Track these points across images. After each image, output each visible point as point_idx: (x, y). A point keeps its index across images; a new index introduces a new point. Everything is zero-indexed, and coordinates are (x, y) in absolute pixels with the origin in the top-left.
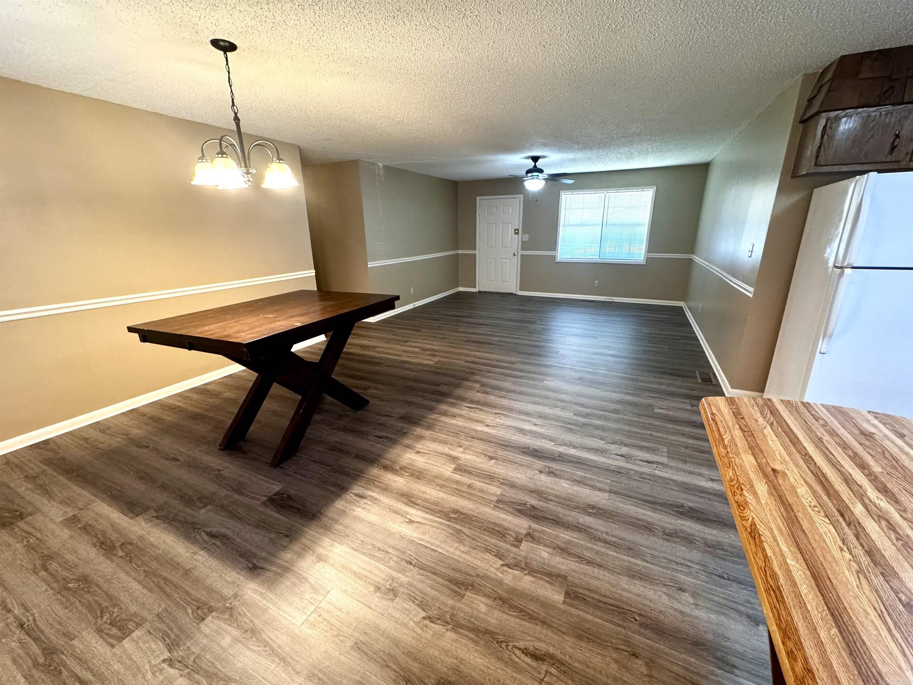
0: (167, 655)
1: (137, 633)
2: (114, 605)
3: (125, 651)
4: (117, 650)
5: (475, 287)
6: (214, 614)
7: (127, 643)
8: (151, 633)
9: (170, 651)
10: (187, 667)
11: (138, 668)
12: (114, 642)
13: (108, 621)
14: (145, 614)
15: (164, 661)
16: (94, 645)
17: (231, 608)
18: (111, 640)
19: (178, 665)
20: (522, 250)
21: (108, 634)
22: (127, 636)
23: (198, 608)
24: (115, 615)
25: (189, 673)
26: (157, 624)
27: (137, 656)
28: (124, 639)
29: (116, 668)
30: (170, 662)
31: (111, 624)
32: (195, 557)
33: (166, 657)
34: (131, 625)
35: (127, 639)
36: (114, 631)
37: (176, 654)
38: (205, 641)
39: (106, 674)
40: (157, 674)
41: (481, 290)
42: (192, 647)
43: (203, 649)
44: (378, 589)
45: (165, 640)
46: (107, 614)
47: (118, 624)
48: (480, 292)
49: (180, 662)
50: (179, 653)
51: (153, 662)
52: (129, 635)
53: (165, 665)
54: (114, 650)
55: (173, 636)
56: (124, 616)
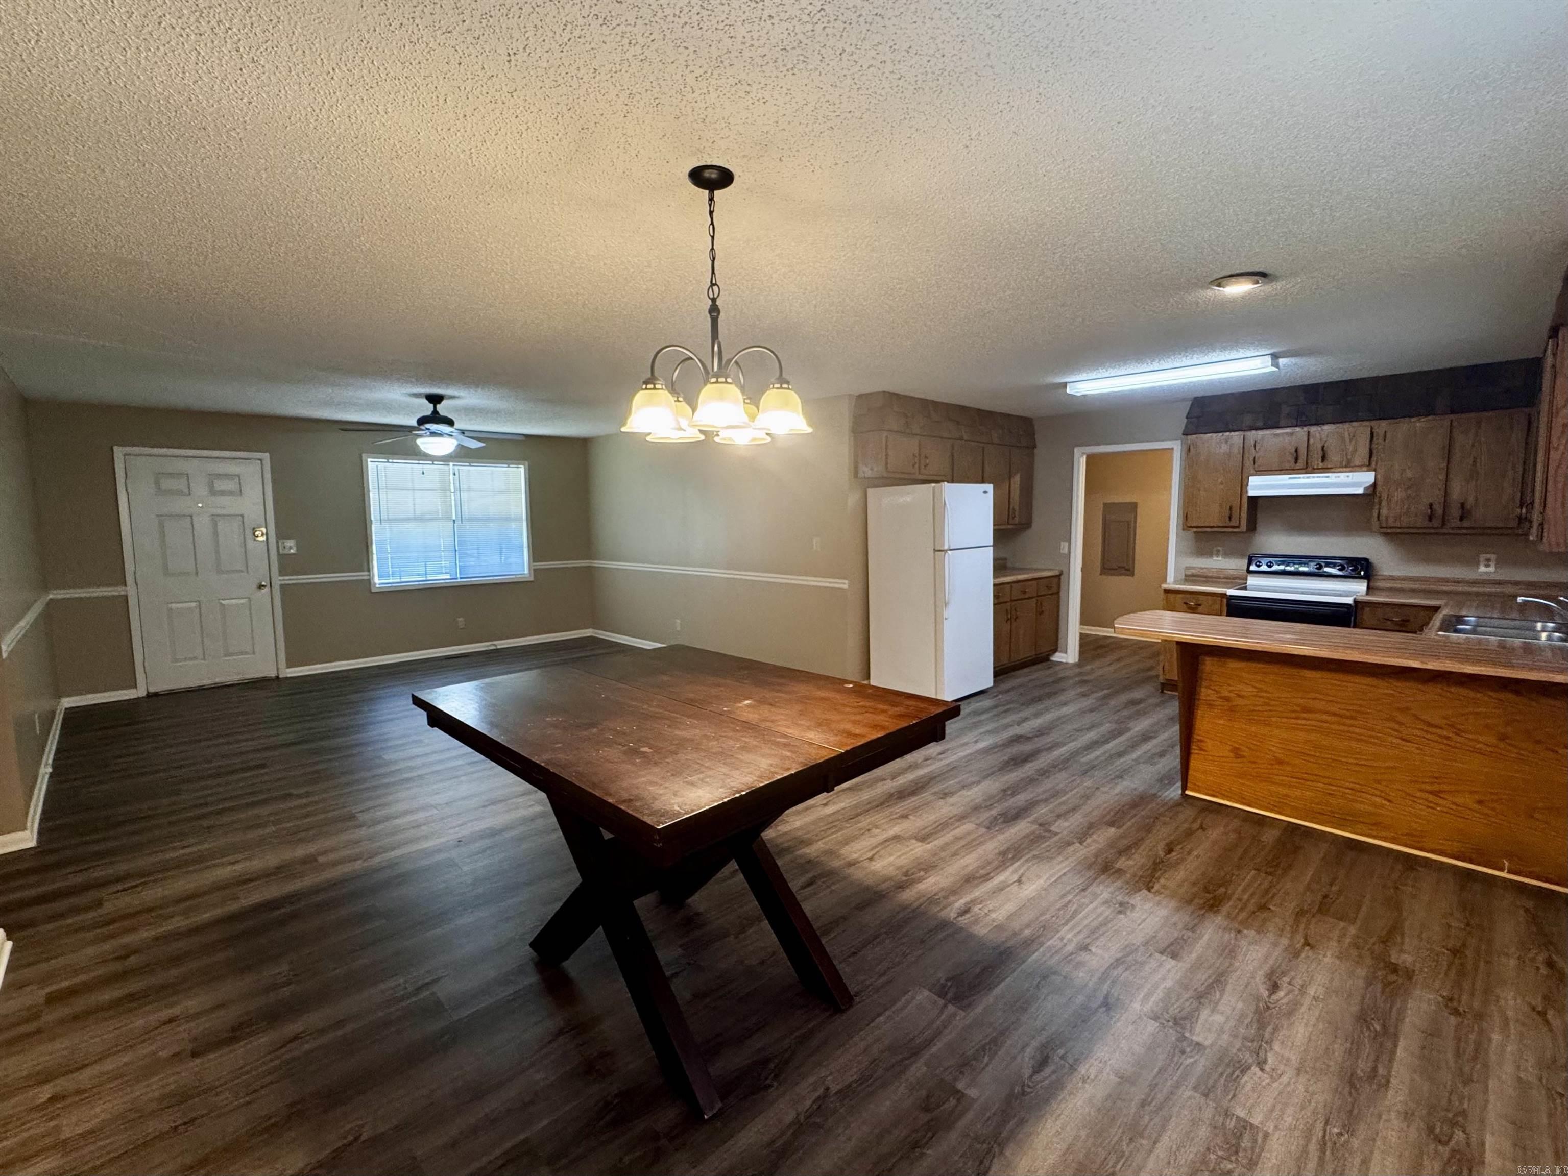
0: (1254, 1069)
1: (1240, 1112)
2: (1204, 1162)
3: (1267, 1118)
4: (1270, 1127)
5: (135, 686)
6: (1187, 1034)
7: (1256, 1120)
8: (1234, 1096)
9: (1249, 1068)
10: (1260, 1046)
11: (1280, 1093)
12: (1260, 1135)
13: (1233, 1158)
14: (1208, 1113)
15: (1262, 1070)
16: (1274, 1161)
17: (1175, 1019)
18: (1260, 1141)
19: (1262, 1054)
20: (281, 574)
21: (1253, 1149)
22: (1247, 1122)
23: (1183, 1052)
24: (1220, 1153)
25: (1267, 1043)
26: (1219, 1092)
27: (1268, 1099)
28: (1251, 1125)
29: (1290, 1118)
30: (1261, 1064)
31: (1237, 1153)
32: (1092, 1077)
33: (1257, 1069)
34: (1231, 1124)
35: (1252, 1121)
36: (1246, 1143)
37: (1250, 1061)
38: (1225, 1037)
39: (1302, 1126)
40: (1279, 1072)
41: (152, 690)
42: (1237, 1047)
43: (1235, 1036)
44: (1120, 912)
45: (1238, 1076)
46: (1222, 1166)
47: (1234, 1142)
48: (152, 696)
49: (1258, 1054)
50: (1248, 1058)
51: (1267, 1081)
52: (1245, 1121)
53: (1267, 1068)
54: (1270, 1131)
55: (1229, 1071)
56: (1219, 1140)
